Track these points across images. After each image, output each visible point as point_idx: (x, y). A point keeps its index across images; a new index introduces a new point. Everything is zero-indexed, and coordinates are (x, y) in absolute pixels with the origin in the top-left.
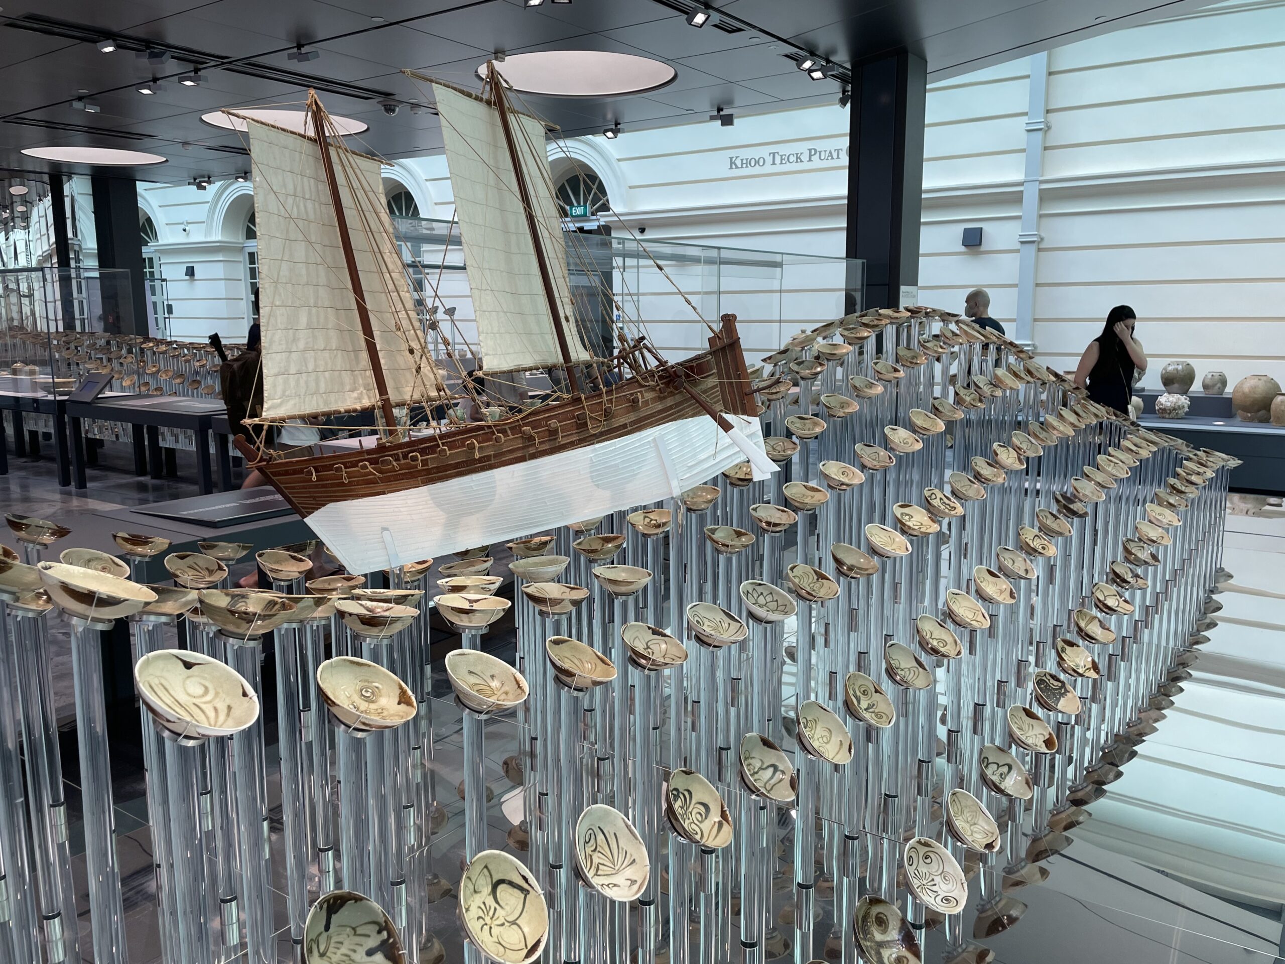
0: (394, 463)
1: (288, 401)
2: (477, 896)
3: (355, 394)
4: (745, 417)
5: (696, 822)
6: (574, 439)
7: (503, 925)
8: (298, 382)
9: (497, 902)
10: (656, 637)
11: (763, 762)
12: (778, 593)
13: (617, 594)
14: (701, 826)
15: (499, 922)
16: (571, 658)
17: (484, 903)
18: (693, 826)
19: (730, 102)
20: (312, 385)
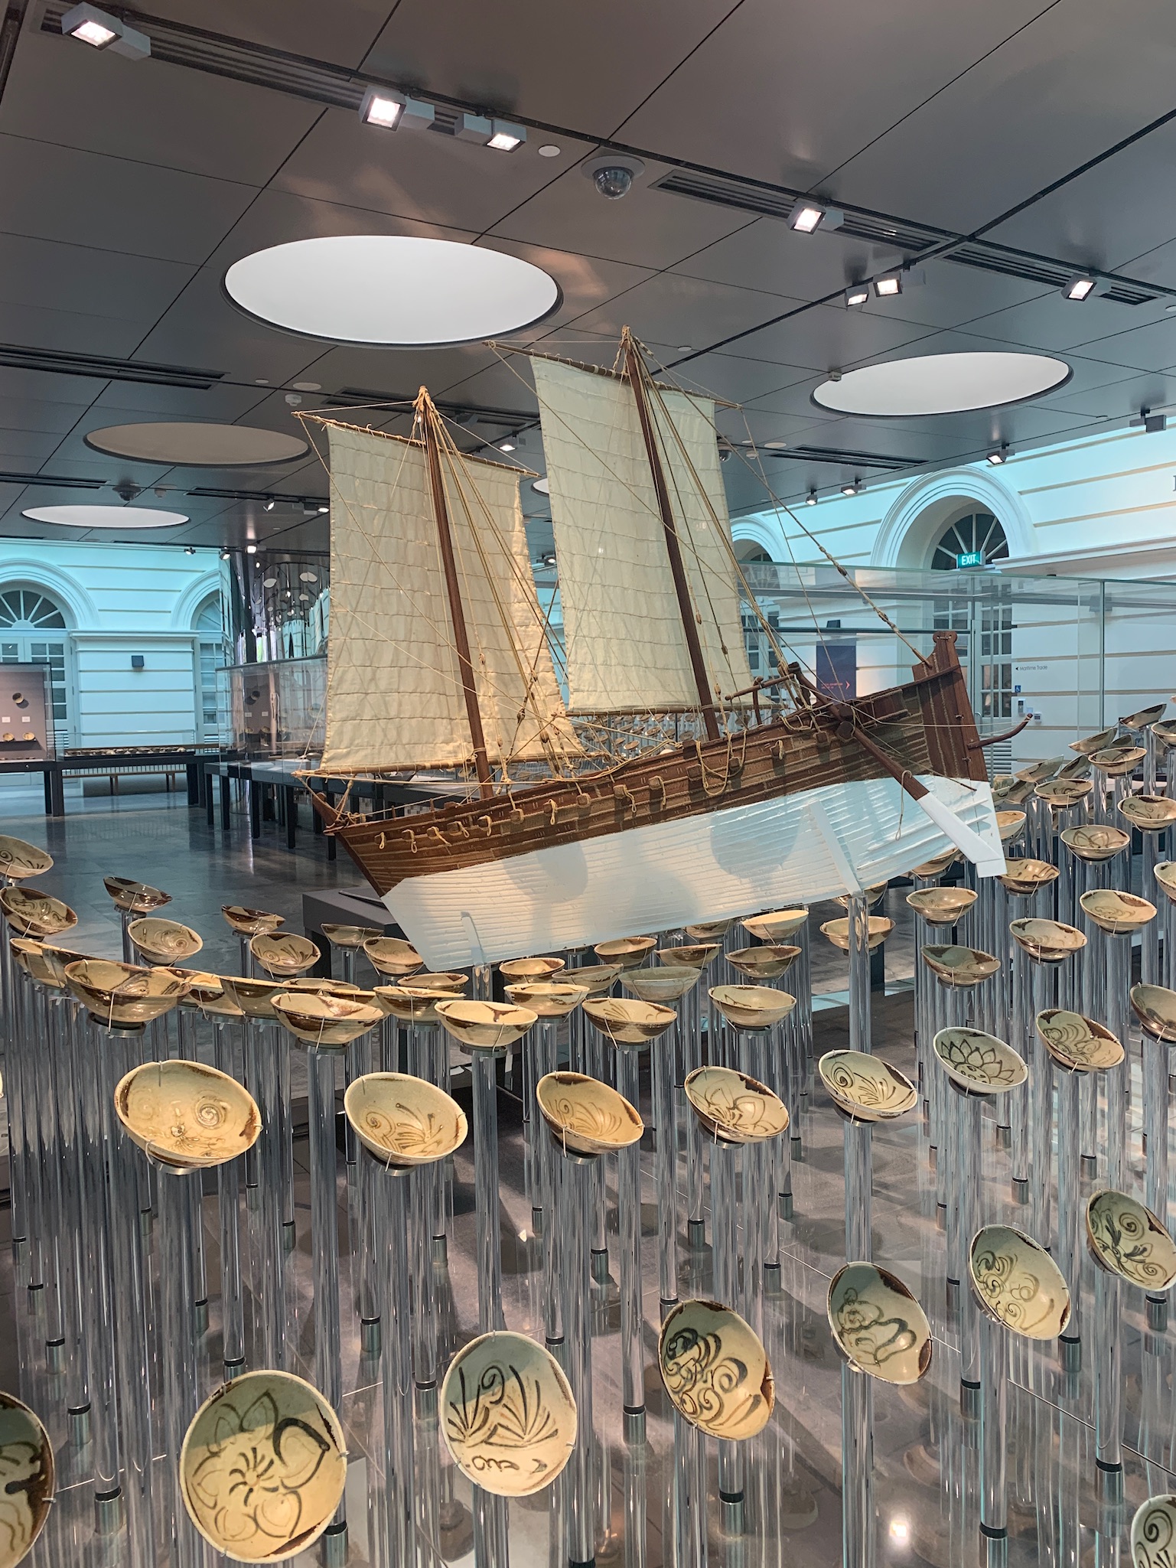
0: (463, 829)
1: (358, 751)
2: (242, 1437)
3: (450, 747)
4: (966, 781)
5: (717, 1389)
6: (684, 803)
7: (275, 1490)
8: (373, 730)
9: (278, 1453)
10: (751, 1092)
11: (881, 1314)
12: (1004, 1051)
13: (741, 1028)
14: (724, 1396)
15: (269, 1484)
16: (588, 1106)
17: (254, 1450)
18: (710, 1395)
19: (1160, 399)
20: (392, 734)
